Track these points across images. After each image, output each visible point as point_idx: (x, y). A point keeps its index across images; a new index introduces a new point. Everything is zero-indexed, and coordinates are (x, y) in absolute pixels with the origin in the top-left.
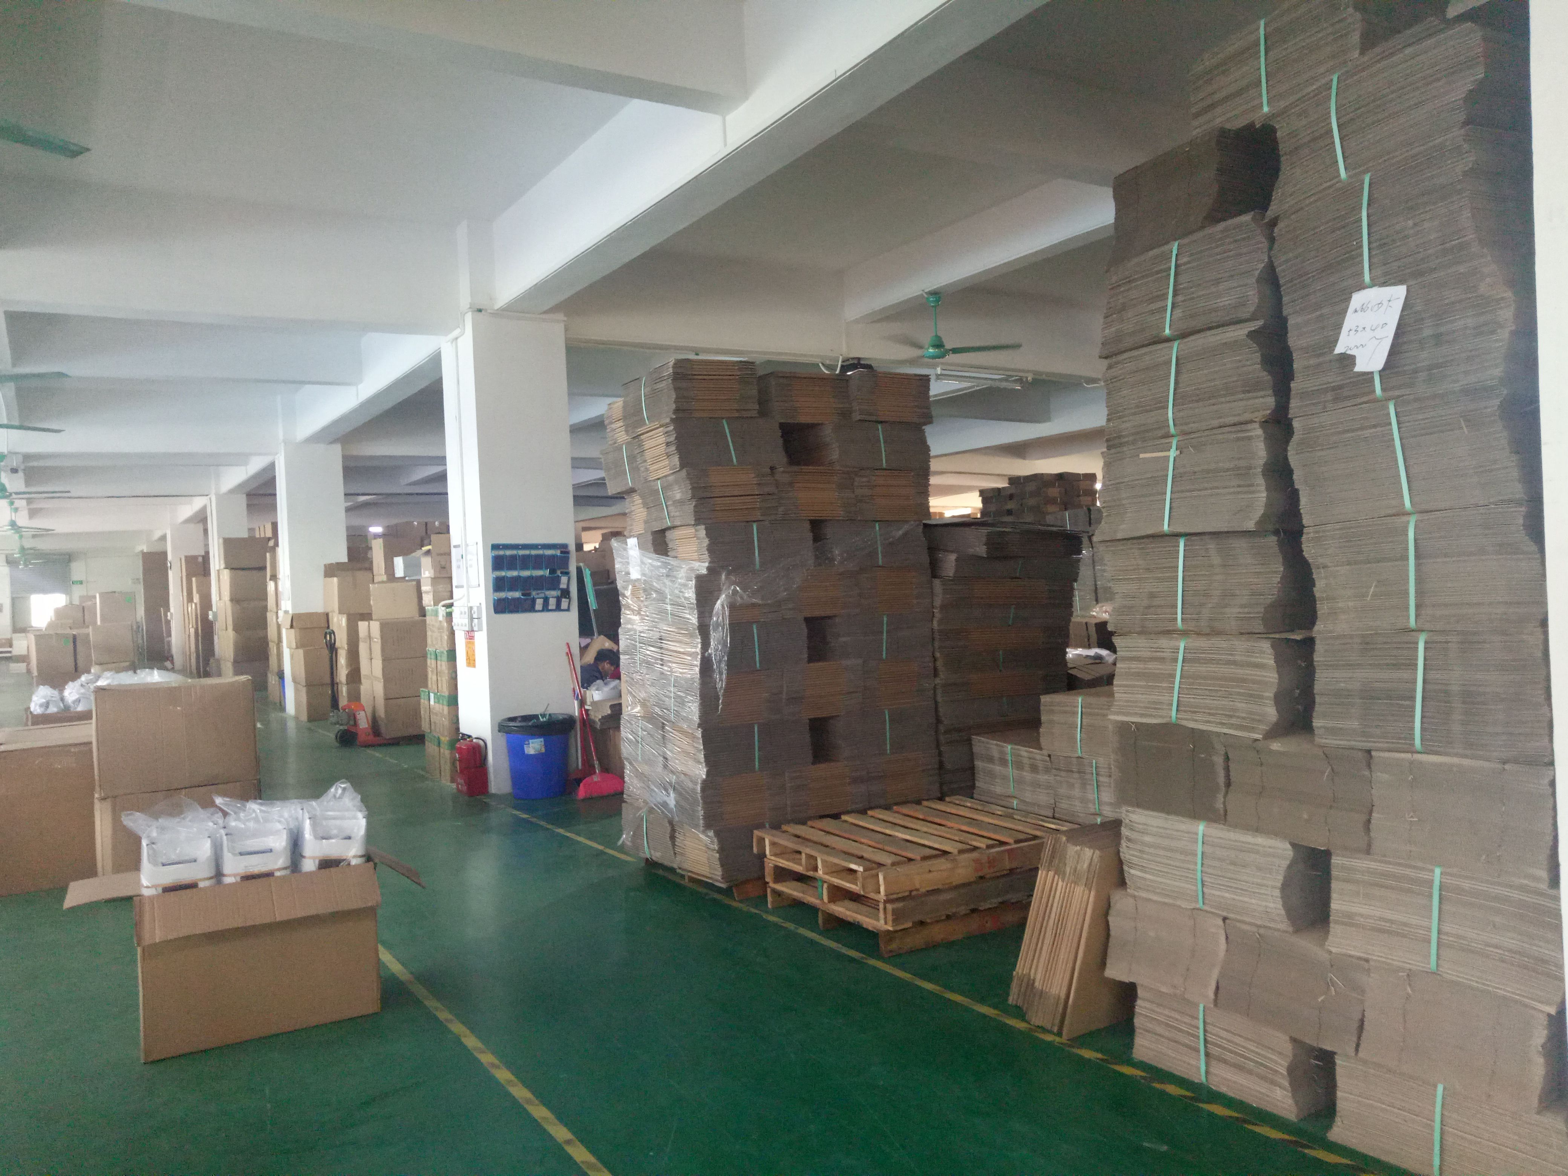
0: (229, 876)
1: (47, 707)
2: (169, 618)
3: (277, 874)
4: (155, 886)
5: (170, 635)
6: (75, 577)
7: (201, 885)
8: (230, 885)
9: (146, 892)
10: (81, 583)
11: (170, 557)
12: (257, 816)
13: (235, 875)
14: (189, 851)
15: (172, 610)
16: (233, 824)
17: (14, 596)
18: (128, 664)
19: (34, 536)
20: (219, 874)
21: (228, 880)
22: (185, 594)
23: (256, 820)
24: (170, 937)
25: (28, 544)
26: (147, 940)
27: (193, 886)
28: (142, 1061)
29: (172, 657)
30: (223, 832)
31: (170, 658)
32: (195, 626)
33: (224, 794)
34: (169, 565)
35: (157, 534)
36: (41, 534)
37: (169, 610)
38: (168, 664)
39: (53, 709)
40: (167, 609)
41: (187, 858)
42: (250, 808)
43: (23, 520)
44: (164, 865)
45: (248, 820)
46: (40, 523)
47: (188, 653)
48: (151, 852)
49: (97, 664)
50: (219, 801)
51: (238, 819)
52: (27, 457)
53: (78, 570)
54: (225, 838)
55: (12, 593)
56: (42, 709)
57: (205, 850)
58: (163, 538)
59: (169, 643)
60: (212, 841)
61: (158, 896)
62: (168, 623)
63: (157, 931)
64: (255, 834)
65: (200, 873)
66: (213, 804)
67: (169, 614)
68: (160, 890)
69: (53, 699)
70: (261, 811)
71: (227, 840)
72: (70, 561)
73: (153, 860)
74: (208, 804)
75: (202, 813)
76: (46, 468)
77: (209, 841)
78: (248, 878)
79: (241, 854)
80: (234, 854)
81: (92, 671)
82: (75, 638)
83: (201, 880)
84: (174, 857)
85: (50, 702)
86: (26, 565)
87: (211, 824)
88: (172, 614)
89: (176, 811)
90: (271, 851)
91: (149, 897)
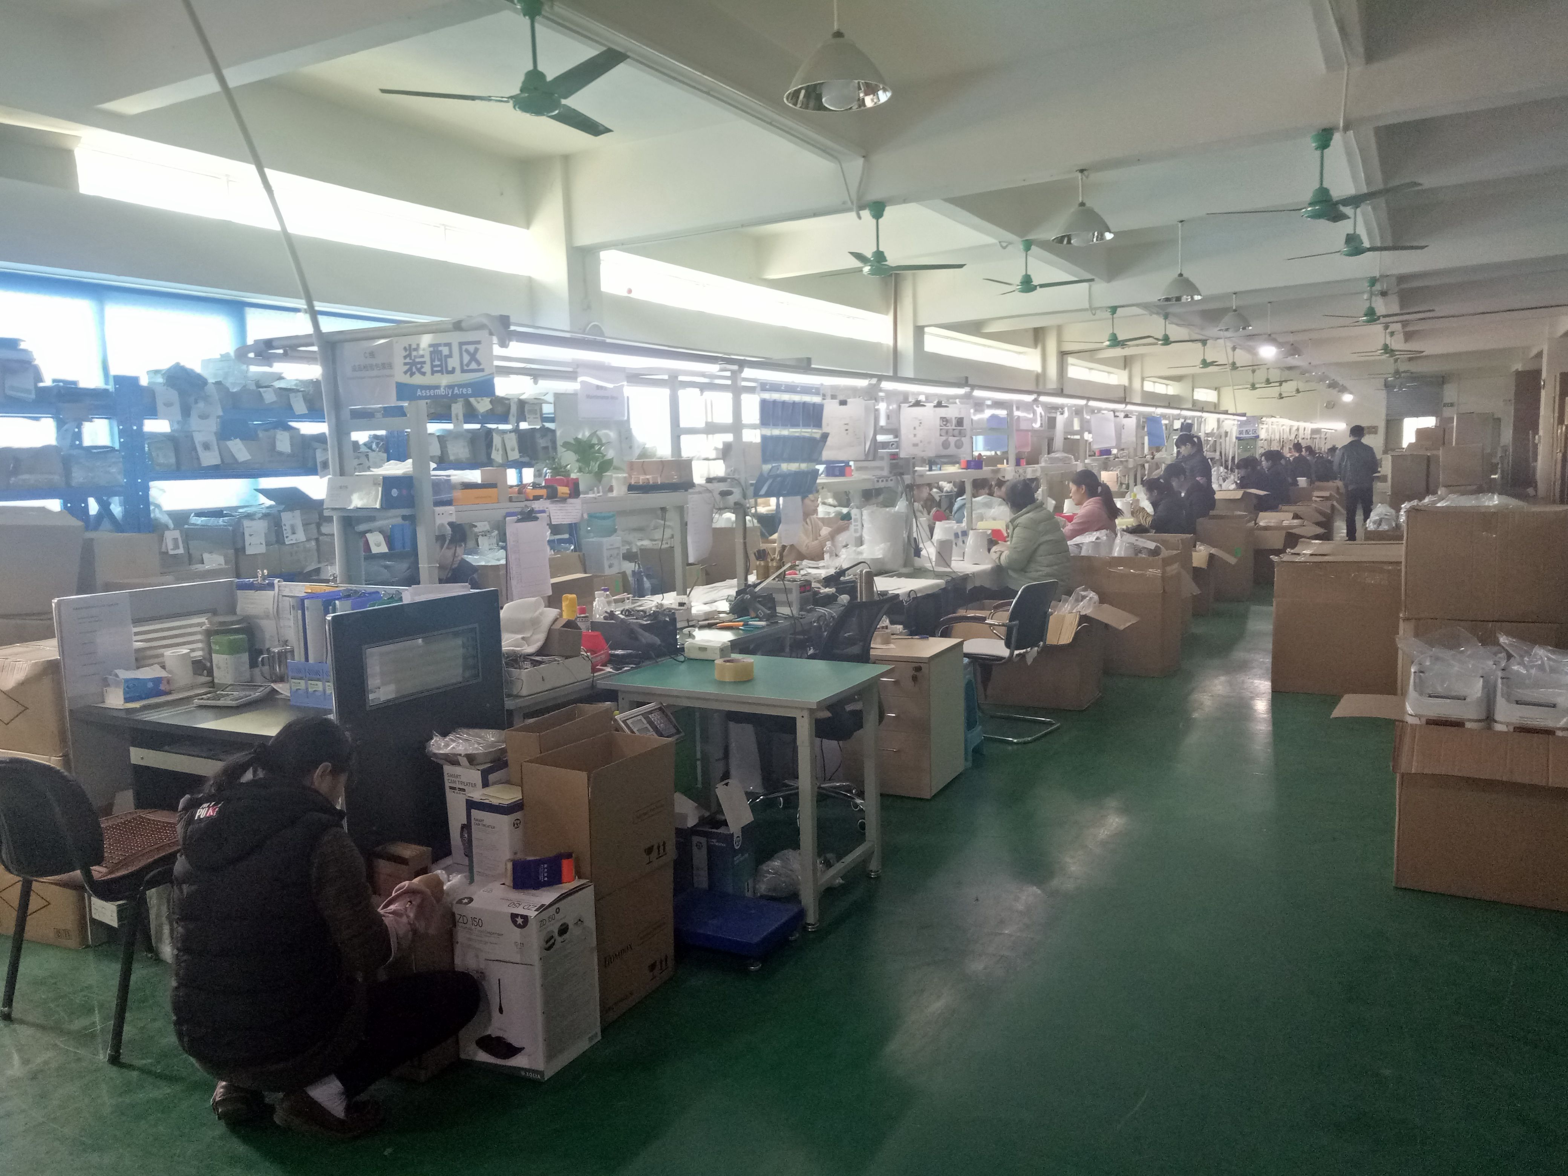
0: (1501, 723)
1: (1380, 524)
2: (1536, 441)
3: (1559, 733)
4: (1419, 716)
5: (1536, 460)
6: (1447, 400)
7: (1468, 725)
8: (1501, 732)
9: (1410, 720)
10: (1452, 405)
11: (1544, 375)
12: (1543, 662)
13: (1508, 724)
14: (1459, 688)
15: (1541, 433)
16: (1515, 668)
17: (1389, 418)
18: (1475, 487)
19: (1410, 359)
20: (1489, 719)
21: (1499, 727)
22: (1556, 415)
23: (1541, 668)
24: (1426, 771)
25: (1403, 367)
26: (1403, 767)
27: (1458, 724)
28: (1394, 884)
29: (1536, 482)
30: (1500, 674)
31: (1534, 485)
32: (1563, 451)
33: (1508, 634)
34: (1542, 383)
35: (1534, 352)
36: (1415, 357)
37: (1537, 433)
38: (1530, 491)
39: (1384, 527)
40: (1536, 430)
41: (1454, 694)
42: (1536, 654)
43: (1397, 343)
44: (1430, 696)
45: (1532, 667)
46: (1414, 346)
47: (1553, 479)
48: (1417, 681)
49: (1445, 486)
50: (1503, 640)
51: (1522, 664)
52: (1402, 279)
53: (1450, 393)
54: (1500, 681)
55: (1387, 415)
56: (1375, 526)
57: (1476, 689)
58: (1540, 355)
59: (1535, 468)
60: (1484, 682)
61: (1421, 726)
62: (1536, 446)
63: (1414, 763)
64: (1537, 685)
65: (1469, 712)
66: (1497, 643)
67: (1537, 437)
68: (1424, 720)
69: (1386, 517)
70: (1549, 659)
71: (1502, 684)
72: (1443, 383)
73: (1420, 687)
74: (1488, 640)
75: (1481, 650)
76: (1418, 288)
77: (1481, 680)
78: (1523, 730)
79: (1517, 703)
80: (1508, 700)
81: (1439, 493)
82: (1428, 459)
83: (1470, 720)
84: (1440, 690)
85: (1383, 520)
86: (1400, 389)
87: (1491, 663)
88: (1540, 437)
89: (1452, 643)
90: (1554, 706)
91: (1411, 725)
